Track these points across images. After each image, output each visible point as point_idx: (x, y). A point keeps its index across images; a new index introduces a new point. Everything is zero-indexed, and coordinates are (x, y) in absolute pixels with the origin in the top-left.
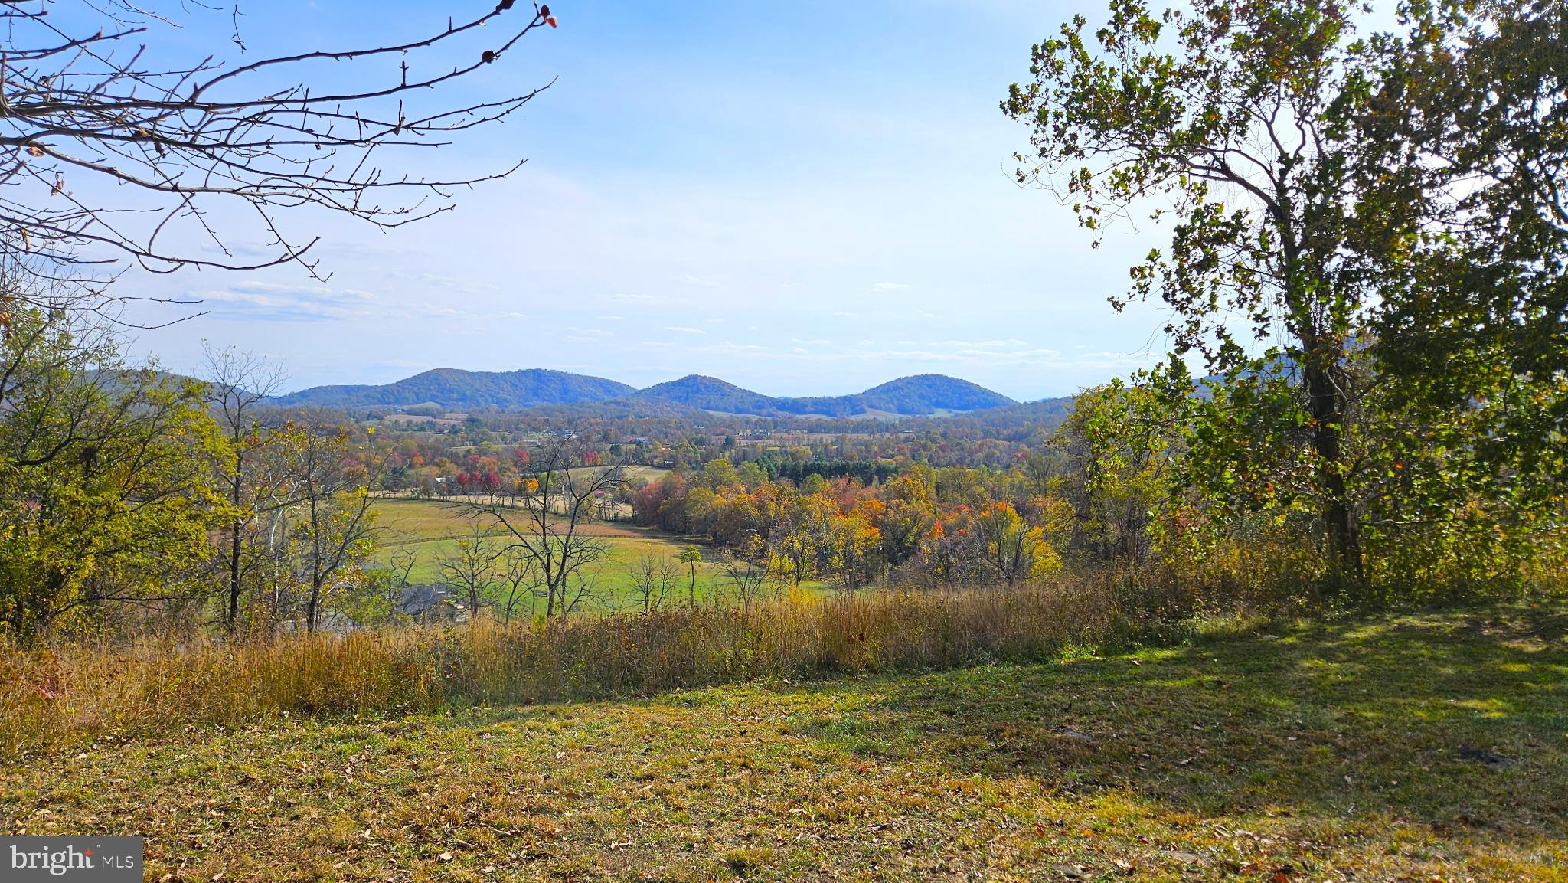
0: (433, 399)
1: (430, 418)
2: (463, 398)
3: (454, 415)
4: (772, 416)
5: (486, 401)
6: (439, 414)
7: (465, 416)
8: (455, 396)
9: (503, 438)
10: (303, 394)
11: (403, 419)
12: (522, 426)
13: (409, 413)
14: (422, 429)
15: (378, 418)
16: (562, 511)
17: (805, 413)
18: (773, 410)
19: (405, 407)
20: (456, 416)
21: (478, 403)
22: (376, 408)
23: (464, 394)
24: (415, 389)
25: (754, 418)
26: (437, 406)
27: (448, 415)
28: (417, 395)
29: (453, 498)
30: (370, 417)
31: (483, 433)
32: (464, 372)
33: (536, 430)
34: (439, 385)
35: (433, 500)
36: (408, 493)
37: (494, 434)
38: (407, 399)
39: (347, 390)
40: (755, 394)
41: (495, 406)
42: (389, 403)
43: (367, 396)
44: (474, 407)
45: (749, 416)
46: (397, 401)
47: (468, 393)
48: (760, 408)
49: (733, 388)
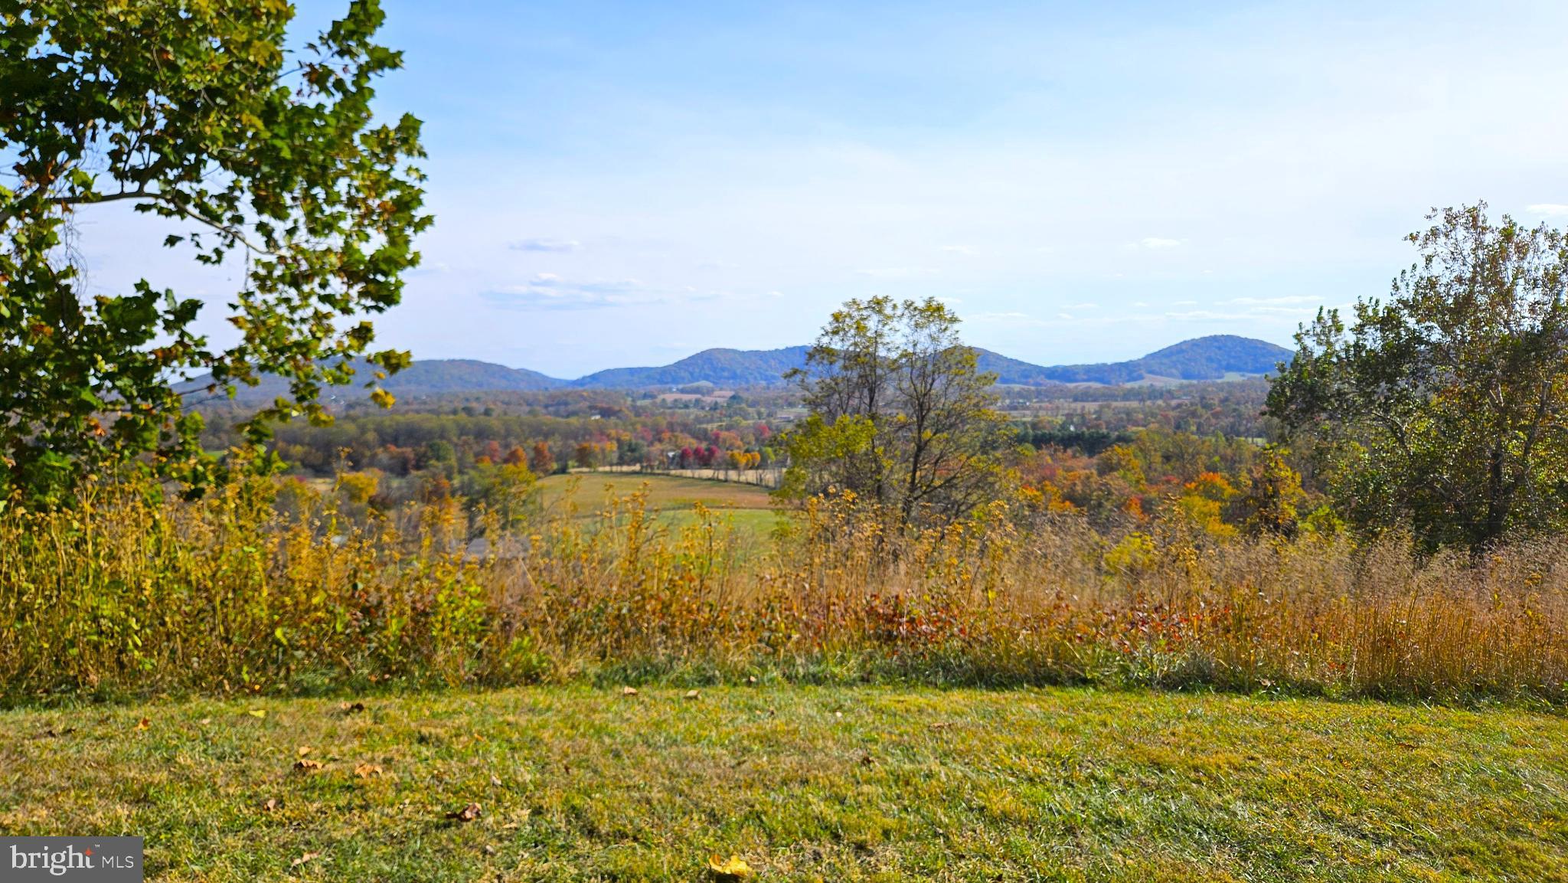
0: (707, 378)
1: (698, 396)
2: (734, 376)
3: (723, 393)
4: (1041, 385)
5: (755, 378)
6: (709, 392)
7: (732, 393)
8: (726, 374)
9: (759, 414)
10: (594, 377)
11: (670, 398)
12: (780, 401)
13: (683, 391)
14: (686, 406)
15: (653, 397)
16: (771, 484)
17: (1076, 381)
18: (1041, 379)
19: (681, 386)
20: (722, 395)
21: (747, 382)
22: (653, 388)
23: (735, 373)
24: (691, 369)
25: (1017, 387)
26: (710, 385)
27: (717, 393)
28: (692, 374)
29: (673, 472)
30: (645, 396)
31: (740, 409)
32: (734, 351)
33: (791, 405)
34: (712, 364)
35: (654, 474)
36: (637, 467)
37: (751, 410)
38: (683, 378)
39: (632, 371)
40: (1021, 363)
41: (764, 383)
42: (667, 383)
43: (648, 377)
44: (744, 385)
45: (1012, 386)
46: (675, 381)
47: (738, 372)
48: (1027, 377)
49: (999, 357)
